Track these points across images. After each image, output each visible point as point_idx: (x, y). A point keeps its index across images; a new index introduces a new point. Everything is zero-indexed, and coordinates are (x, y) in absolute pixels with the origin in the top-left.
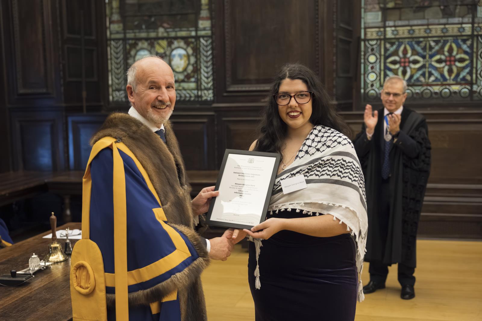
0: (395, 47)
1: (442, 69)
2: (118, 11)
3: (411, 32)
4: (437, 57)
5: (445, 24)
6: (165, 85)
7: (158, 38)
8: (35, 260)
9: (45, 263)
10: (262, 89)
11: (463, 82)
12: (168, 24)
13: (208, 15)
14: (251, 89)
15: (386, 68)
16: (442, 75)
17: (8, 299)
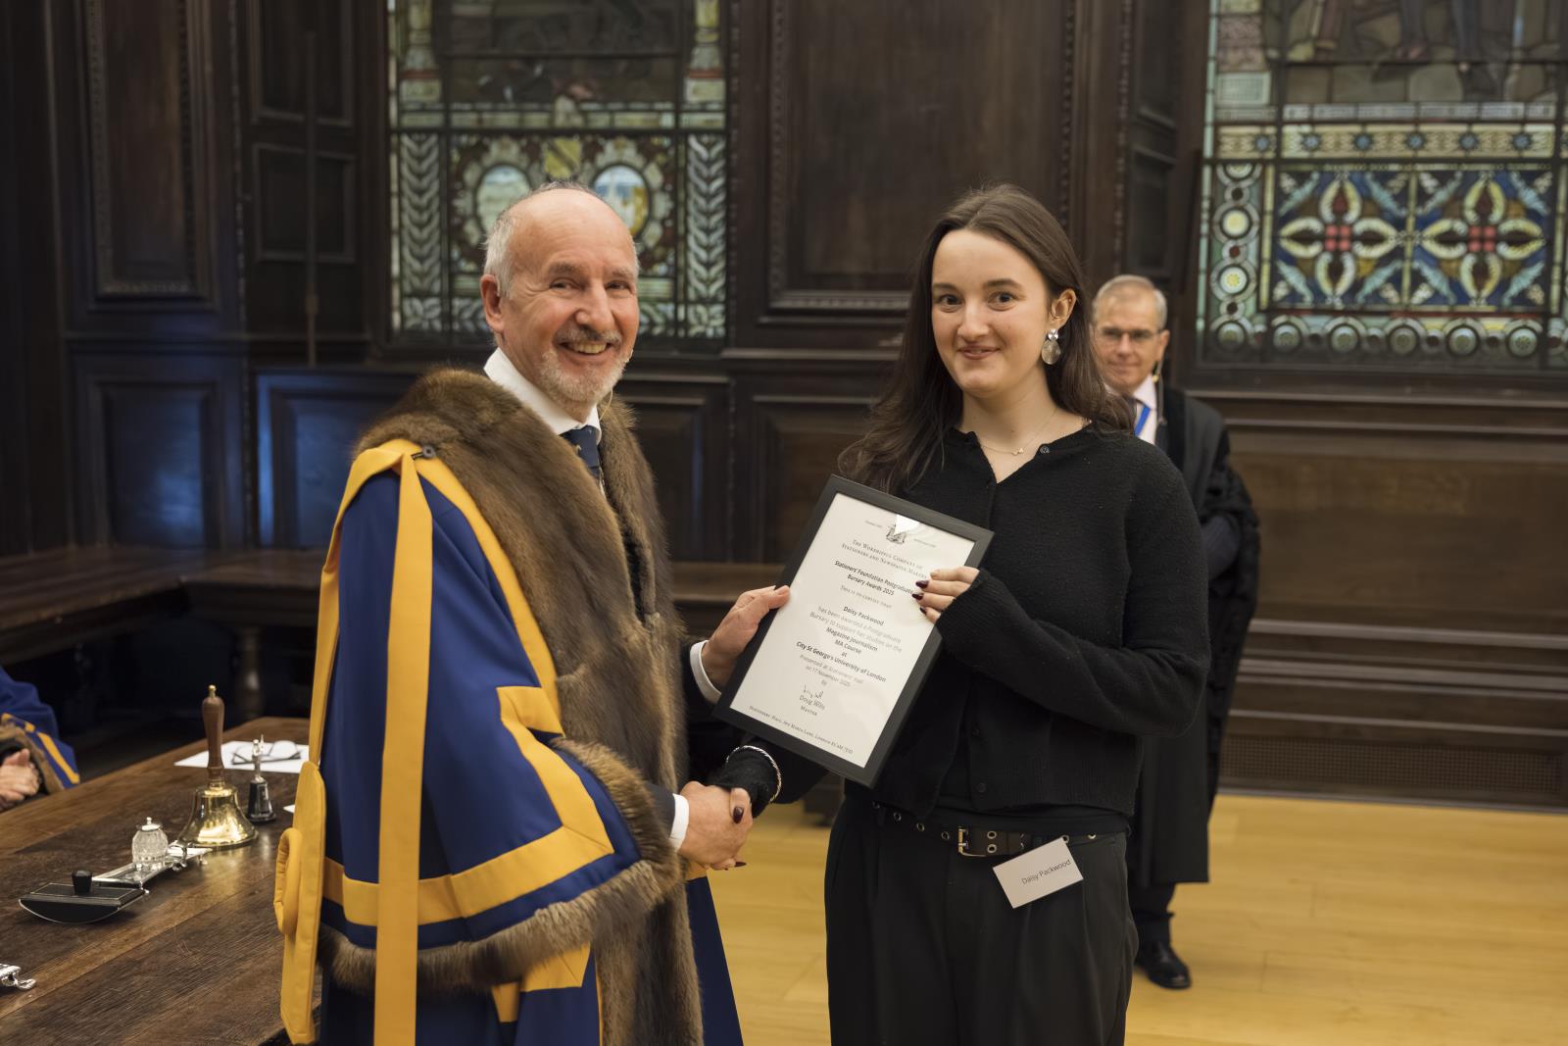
0: (1308, 188)
1: (1454, 265)
2: (426, 38)
3: (1363, 141)
4: (1443, 226)
5: (1470, 122)
6: (604, 279)
7: (552, 133)
8: (152, 839)
9: (185, 850)
10: (883, 306)
11: (1518, 309)
12: (588, 87)
13: (717, 63)
14: (849, 305)
15: (1279, 254)
16: (1455, 285)
17: (65, 965)
